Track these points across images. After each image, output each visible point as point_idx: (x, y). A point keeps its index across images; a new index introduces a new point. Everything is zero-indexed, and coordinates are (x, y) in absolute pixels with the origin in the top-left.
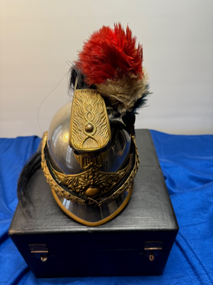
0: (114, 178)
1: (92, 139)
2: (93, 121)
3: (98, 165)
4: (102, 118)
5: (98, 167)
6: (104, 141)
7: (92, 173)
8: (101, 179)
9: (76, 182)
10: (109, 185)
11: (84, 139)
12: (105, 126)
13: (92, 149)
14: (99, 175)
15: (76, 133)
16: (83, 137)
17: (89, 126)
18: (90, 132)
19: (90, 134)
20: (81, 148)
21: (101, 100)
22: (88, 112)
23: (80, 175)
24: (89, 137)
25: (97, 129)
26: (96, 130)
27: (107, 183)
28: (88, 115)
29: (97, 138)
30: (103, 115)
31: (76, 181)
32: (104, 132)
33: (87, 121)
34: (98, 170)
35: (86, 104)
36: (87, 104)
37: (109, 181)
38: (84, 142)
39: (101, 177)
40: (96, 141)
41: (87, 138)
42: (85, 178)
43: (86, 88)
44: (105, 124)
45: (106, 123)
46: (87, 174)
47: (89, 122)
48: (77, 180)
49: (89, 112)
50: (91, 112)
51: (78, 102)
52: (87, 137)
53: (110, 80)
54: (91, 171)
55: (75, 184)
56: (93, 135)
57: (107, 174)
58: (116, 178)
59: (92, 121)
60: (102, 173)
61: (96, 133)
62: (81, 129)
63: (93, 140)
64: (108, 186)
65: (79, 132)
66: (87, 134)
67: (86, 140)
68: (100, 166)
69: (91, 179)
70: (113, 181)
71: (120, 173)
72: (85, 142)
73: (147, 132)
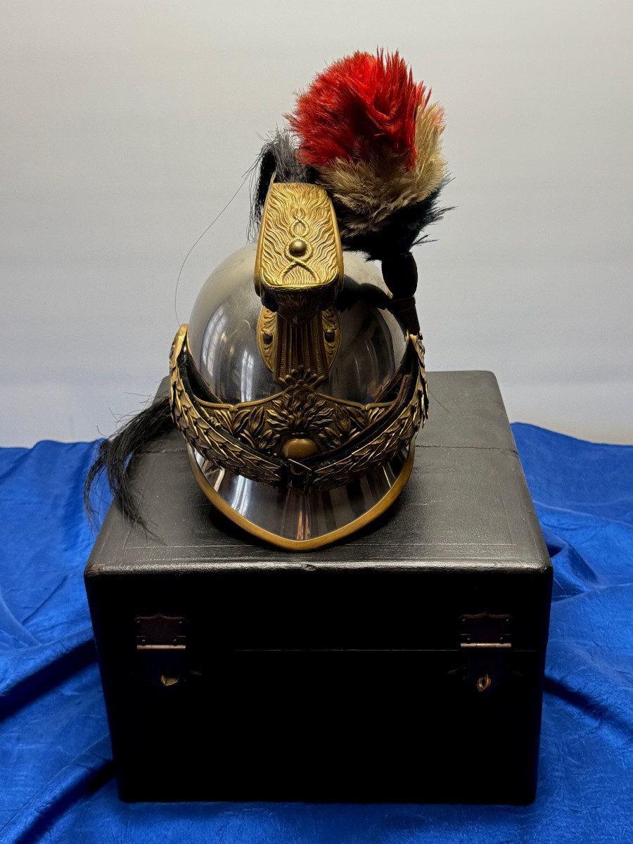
0: (355, 418)
1: (302, 269)
2: (307, 237)
3: (315, 375)
4: (325, 232)
5: (315, 379)
6: (327, 274)
7: (300, 393)
8: (321, 413)
9: (259, 420)
10: (341, 435)
11: (288, 267)
12: (332, 247)
13: (302, 286)
14: (317, 401)
15: (269, 257)
16: (285, 265)
17: (298, 245)
18: (300, 256)
19: (299, 260)
20: (280, 282)
21: (325, 202)
22: (297, 221)
23: (271, 401)
24: (298, 264)
25: (314, 252)
26: (312, 253)
27: (338, 428)
28: (297, 227)
29: (313, 266)
30: (326, 227)
31: (260, 416)
32: (328, 258)
33: (294, 237)
34: (316, 387)
35: (292, 207)
36: (296, 207)
37: (343, 423)
38: (286, 272)
39: (320, 408)
40: (311, 272)
41: (293, 266)
42: (283, 407)
43: (294, 182)
44: (332, 244)
45: (334, 241)
46: (287, 396)
47: (298, 237)
48: (263, 414)
49: (300, 222)
50: (303, 221)
51: (276, 204)
52: (293, 263)
53: (342, 160)
54: (298, 388)
55: (255, 426)
56: (305, 261)
57: (338, 403)
58: (360, 420)
59: (304, 237)
60: (324, 398)
61: (312, 258)
62: (281, 251)
63: (305, 270)
64: (341, 437)
65: (277, 255)
66: (293, 258)
67: (290, 269)
68: (320, 378)
69: (297, 409)
70: (354, 425)
71: (373, 408)
72: (289, 273)
73: (489, 378)
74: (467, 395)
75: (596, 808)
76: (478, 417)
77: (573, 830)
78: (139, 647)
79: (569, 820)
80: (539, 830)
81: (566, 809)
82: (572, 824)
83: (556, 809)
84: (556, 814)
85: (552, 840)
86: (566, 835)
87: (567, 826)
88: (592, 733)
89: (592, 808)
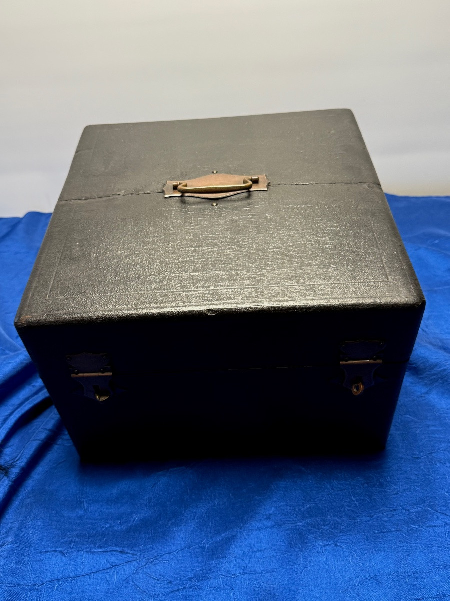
73: (348, 115)
74: (333, 132)
75: (431, 453)
76: (345, 152)
77: (417, 473)
78: (73, 375)
79: (412, 465)
80: (391, 474)
81: (410, 457)
82: (415, 468)
83: (402, 458)
84: (403, 462)
85: (401, 481)
86: (411, 477)
87: (411, 470)
88: (422, 396)
89: (429, 454)
